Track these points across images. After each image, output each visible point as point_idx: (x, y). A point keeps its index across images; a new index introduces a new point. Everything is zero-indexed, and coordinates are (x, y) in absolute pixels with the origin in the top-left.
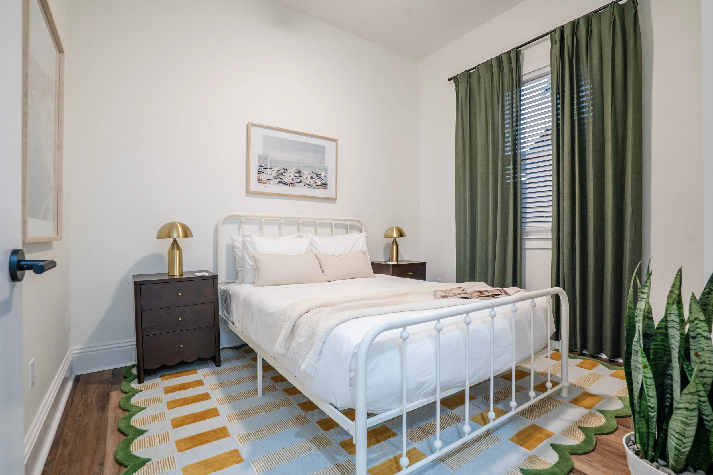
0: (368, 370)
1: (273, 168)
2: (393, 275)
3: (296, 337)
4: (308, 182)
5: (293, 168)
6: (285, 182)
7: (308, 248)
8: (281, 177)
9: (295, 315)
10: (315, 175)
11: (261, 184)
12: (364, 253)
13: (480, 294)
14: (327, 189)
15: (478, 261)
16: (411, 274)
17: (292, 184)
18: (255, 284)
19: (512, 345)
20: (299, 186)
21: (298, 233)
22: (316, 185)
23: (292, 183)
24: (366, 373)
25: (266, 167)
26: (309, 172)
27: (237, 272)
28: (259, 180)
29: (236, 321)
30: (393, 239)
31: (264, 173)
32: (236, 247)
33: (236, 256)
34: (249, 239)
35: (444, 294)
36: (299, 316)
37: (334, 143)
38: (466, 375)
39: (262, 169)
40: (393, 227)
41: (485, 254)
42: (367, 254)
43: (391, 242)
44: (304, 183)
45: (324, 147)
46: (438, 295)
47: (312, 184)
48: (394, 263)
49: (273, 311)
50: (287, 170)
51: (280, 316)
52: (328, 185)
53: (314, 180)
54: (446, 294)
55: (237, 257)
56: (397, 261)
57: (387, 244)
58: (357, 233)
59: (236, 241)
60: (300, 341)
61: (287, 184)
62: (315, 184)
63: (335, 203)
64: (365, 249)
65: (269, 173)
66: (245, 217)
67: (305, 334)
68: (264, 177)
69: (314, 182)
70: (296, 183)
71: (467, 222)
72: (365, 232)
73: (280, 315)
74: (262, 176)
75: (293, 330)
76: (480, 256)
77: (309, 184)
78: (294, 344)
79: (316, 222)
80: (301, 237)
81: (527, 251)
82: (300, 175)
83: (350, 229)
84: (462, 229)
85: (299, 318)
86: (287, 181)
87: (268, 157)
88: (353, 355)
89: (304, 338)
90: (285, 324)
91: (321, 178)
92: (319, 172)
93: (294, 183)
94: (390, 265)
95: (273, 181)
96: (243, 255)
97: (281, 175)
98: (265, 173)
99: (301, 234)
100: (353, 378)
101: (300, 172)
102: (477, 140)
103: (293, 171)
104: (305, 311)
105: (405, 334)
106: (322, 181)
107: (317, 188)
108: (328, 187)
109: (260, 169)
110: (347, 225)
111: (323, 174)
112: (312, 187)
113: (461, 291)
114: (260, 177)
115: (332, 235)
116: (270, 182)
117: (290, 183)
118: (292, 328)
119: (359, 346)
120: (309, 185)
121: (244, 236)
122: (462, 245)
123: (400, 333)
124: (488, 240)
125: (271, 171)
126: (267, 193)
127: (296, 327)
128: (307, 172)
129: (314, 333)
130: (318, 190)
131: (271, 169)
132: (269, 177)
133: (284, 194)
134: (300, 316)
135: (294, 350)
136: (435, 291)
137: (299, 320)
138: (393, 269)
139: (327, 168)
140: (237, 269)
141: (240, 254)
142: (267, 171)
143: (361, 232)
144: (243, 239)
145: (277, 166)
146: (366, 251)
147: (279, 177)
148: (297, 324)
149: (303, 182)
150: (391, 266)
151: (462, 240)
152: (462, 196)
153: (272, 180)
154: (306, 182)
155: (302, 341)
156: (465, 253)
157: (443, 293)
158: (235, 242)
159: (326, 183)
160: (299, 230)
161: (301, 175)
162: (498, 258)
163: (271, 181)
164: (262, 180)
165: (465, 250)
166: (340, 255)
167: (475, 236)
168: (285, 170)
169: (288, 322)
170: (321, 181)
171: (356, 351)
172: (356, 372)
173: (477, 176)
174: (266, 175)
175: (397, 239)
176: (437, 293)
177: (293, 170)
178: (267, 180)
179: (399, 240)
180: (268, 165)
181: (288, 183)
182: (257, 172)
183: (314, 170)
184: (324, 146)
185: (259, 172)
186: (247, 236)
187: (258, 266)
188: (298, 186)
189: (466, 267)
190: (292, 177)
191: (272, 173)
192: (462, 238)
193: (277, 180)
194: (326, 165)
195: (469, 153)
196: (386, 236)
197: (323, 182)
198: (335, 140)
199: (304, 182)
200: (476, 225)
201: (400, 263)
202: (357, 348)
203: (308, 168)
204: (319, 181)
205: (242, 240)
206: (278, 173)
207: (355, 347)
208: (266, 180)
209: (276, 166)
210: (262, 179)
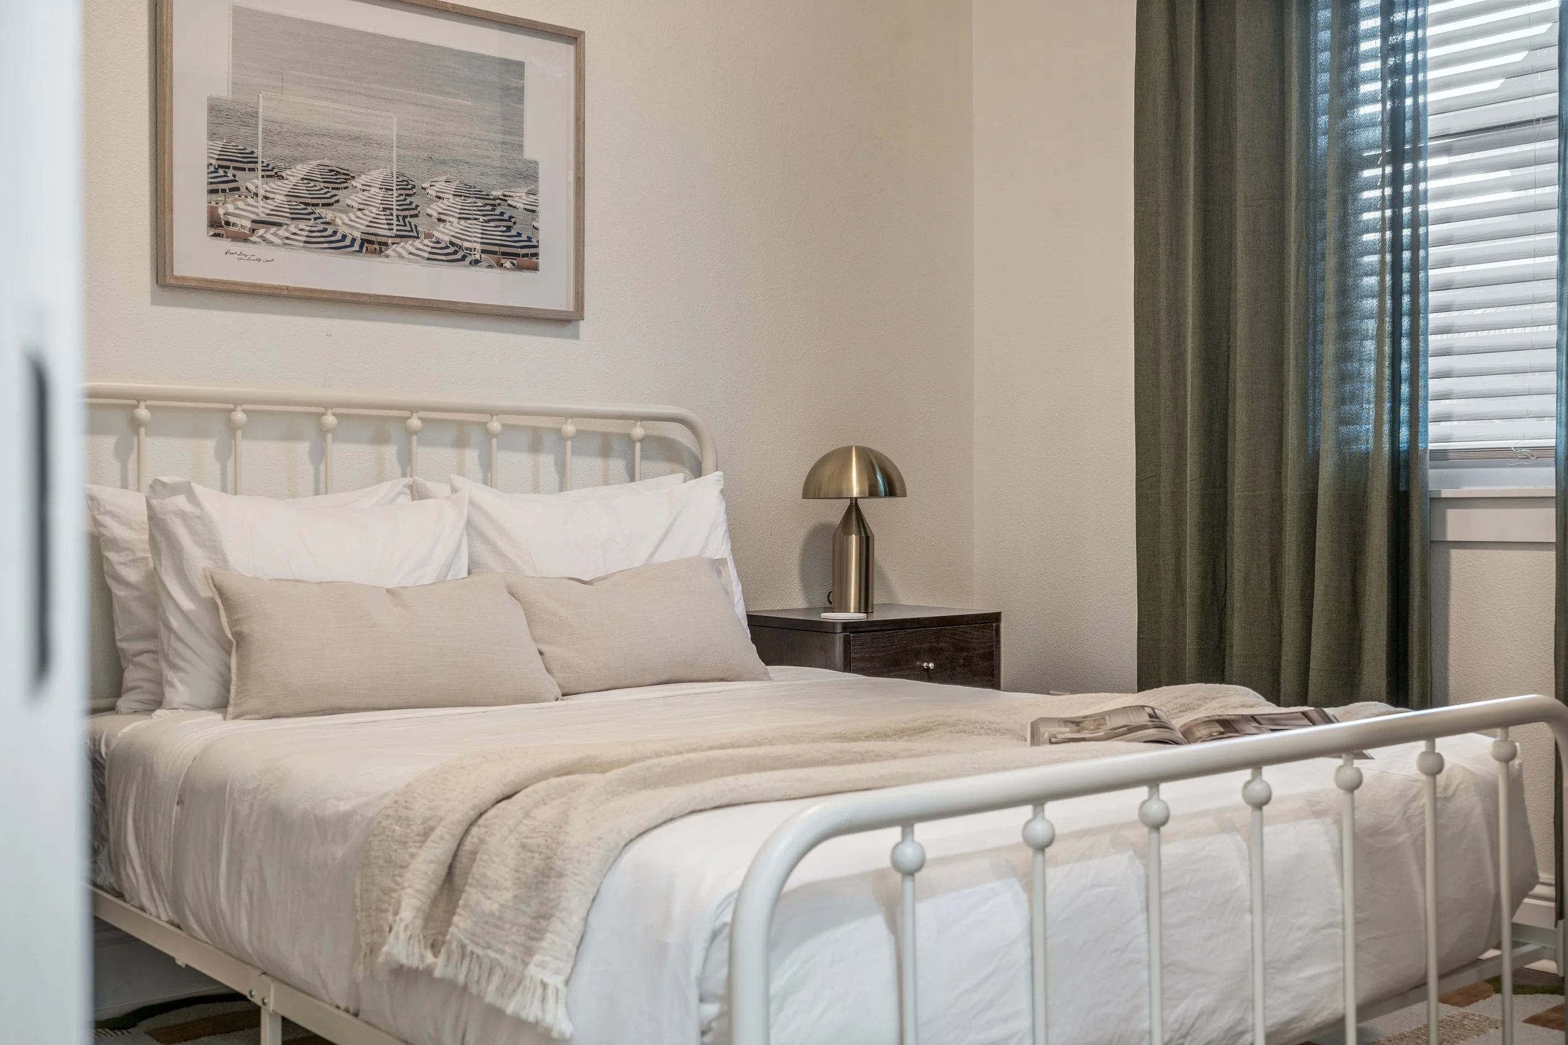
0: (773, 989)
1: (281, 169)
2: (847, 667)
3: (471, 894)
4: (444, 234)
5: (377, 168)
6: (339, 237)
7: (458, 548)
8: (318, 210)
9: (457, 810)
10: (480, 203)
11: (225, 244)
12: (717, 565)
13: (1222, 729)
14: (535, 268)
15: (1237, 605)
16: (931, 665)
17: (371, 242)
18: (230, 709)
19: (1344, 923)
20: (405, 253)
21: (404, 475)
22: (483, 251)
23: (373, 238)
24: (767, 999)
25: (245, 161)
26: (452, 188)
27: (118, 657)
28: (217, 225)
29: (142, 879)
30: (844, 505)
31: (237, 189)
32: (116, 545)
33: (111, 583)
34: (181, 502)
35: (1071, 732)
36: (473, 814)
37: (566, 51)
38: (1150, 1033)
39: (230, 173)
40: (849, 449)
41: (1267, 571)
42: (731, 571)
43: (837, 519)
44: (426, 242)
45: (516, 68)
46: (1046, 736)
47: (466, 244)
48: (853, 615)
49: (343, 807)
50: (348, 177)
51: (384, 823)
52: (541, 251)
53: (476, 227)
54: (1079, 731)
55: (119, 592)
56: (865, 604)
57: (818, 533)
58: (681, 476)
59: (111, 514)
60: (490, 906)
61: (348, 242)
62: (478, 247)
63: (576, 336)
64: (720, 548)
65: (261, 192)
66: (149, 403)
67: (506, 880)
68: (237, 208)
69: (473, 239)
70: (390, 241)
71: (1189, 425)
72: (720, 473)
73: (388, 816)
74: (228, 207)
75: (451, 868)
76: (1247, 579)
77: (452, 244)
78: (461, 924)
79: (485, 424)
80: (417, 493)
81: (1455, 554)
82: (409, 200)
83: (643, 458)
84: (1166, 459)
85: (473, 823)
86: (347, 231)
87: (254, 115)
88: (715, 934)
89: (507, 896)
90: (411, 850)
91: (506, 217)
92: (494, 188)
93: (384, 240)
94: (833, 624)
95: (282, 232)
96: (153, 577)
97: (320, 202)
98: (243, 189)
99: (419, 479)
100: (714, 1025)
101: (407, 187)
102: (1232, 41)
103: (378, 183)
104: (497, 792)
105: (909, 854)
106: (513, 232)
107: (490, 266)
108: (542, 261)
109: (221, 172)
110: (629, 440)
111: (520, 198)
112: (468, 259)
113: (1144, 719)
114: (221, 211)
115: (562, 488)
116: (269, 236)
117: (364, 241)
118: (449, 861)
119: (738, 898)
120: (451, 249)
121: (158, 488)
122: (1166, 530)
123: (890, 849)
124: (1281, 506)
125: (274, 184)
126: (254, 285)
127: (463, 858)
128: (440, 185)
129: (551, 869)
130: (497, 271)
131: (273, 173)
132: (262, 210)
133: (334, 292)
134: (478, 811)
135: (463, 947)
136: (1032, 724)
137: (475, 830)
138: (847, 643)
139: (536, 169)
140: (120, 644)
141: (132, 575)
142: (254, 182)
143: (698, 471)
144: (154, 502)
145: (303, 160)
146: (723, 561)
147: (310, 209)
148: (468, 846)
149: (422, 236)
150: (839, 629)
151: (1165, 509)
152: (1163, 303)
153: (280, 225)
154: (436, 234)
155: (495, 906)
156: (1178, 570)
157: (1068, 729)
158: (103, 519)
159: (529, 239)
160: (406, 461)
161: (415, 200)
162: (1327, 586)
163: (273, 229)
164: (228, 223)
165: (1179, 555)
166: (603, 579)
167: (1226, 487)
168: (339, 178)
169: (424, 842)
170: (509, 228)
171: (727, 918)
172: (728, 998)
173: (1232, 214)
174: (250, 201)
175: (869, 508)
176: (1042, 729)
177: (376, 176)
178: (255, 226)
179: (875, 511)
180: (259, 152)
181: (354, 240)
182: (205, 188)
183: (474, 178)
184: (521, 65)
185: (214, 187)
186: (173, 490)
187: (245, 628)
188: (401, 256)
189: (1185, 634)
190: (373, 211)
191: (279, 190)
192: (1163, 498)
193: (302, 225)
194: (529, 153)
195: (1196, 103)
196: (812, 489)
197: (519, 235)
198: (573, 37)
199: (429, 236)
200: (1230, 437)
201: (877, 616)
202: (731, 908)
203: (445, 169)
204: (496, 233)
205: (150, 507)
206: (305, 194)
207: (718, 908)
208: (248, 224)
209: (295, 160)
210: (232, 219)
